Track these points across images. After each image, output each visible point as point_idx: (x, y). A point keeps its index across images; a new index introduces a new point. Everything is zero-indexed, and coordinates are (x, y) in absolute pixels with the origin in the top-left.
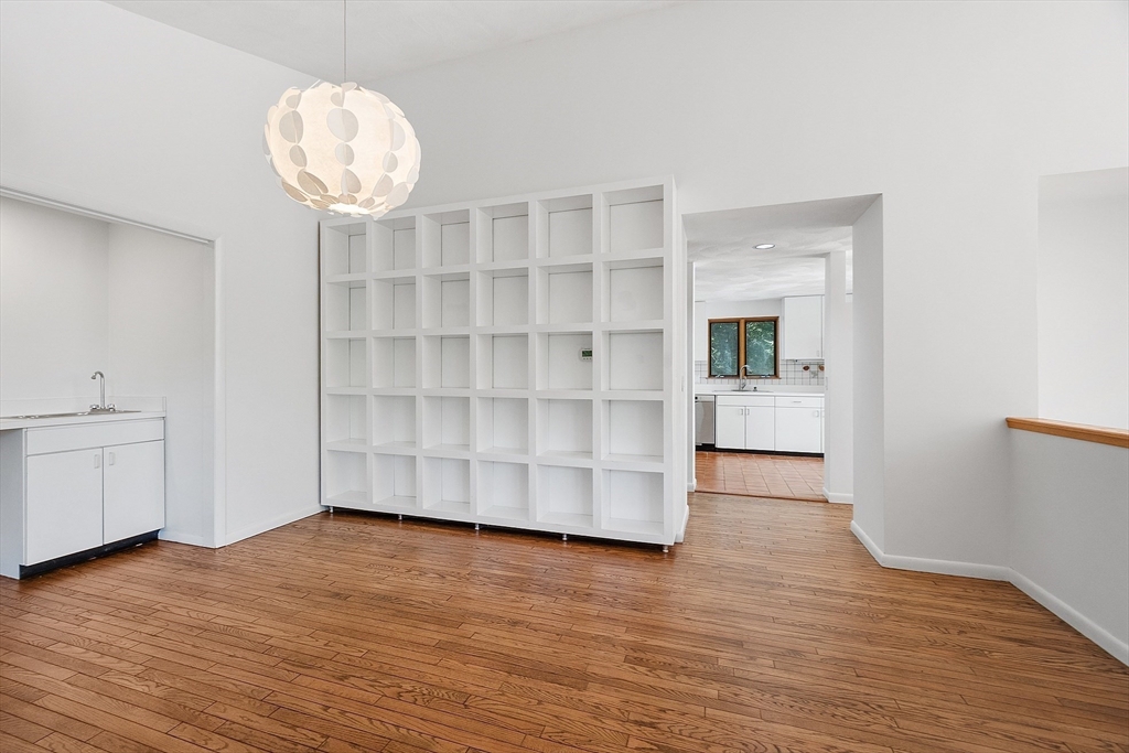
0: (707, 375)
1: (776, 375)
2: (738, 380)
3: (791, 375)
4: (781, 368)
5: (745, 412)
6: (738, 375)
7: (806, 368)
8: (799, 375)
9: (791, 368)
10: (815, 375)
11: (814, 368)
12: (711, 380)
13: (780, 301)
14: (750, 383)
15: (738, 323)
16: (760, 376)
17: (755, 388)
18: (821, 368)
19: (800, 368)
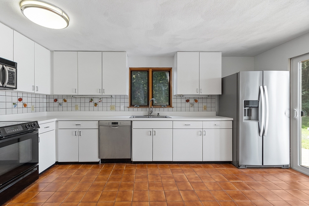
0: (128, 105)
1: (170, 105)
2: (148, 109)
3: (179, 105)
4: (173, 101)
5: (152, 133)
6: (148, 105)
7: (188, 101)
8: (183, 105)
9: (179, 101)
10: (192, 105)
11: (192, 101)
12: (131, 109)
13: (173, 56)
14: (156, 111)
15: (148, 71)
16: (161, 106)
17: (158, 114)
18: (196, 101)
19: (184, 101)
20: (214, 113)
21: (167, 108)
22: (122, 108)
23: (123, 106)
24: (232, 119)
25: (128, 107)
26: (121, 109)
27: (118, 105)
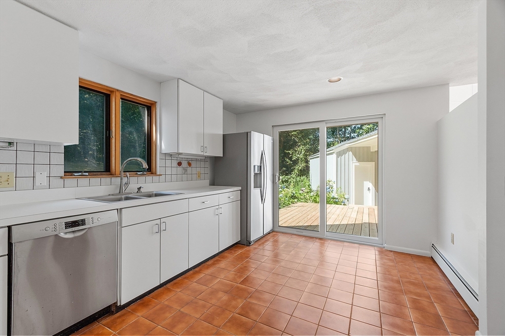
1: (150, 170)
5: (161, 228)
7: (180, 164)
8: (174, 171)
10: (185, 170)
11: (184, 164)
12: (71, 181)
13: (160, 82)
16: (137, 174)
17: (139, 189)
18: (190, 164)
19: (175, 163)
20: (207, 182)
21: (151, 177)
22: (42, 178)
23: (46, 174)
24: (240, 188)
25: (61, 177)
26: (37, 183)
27: (24, 171)
